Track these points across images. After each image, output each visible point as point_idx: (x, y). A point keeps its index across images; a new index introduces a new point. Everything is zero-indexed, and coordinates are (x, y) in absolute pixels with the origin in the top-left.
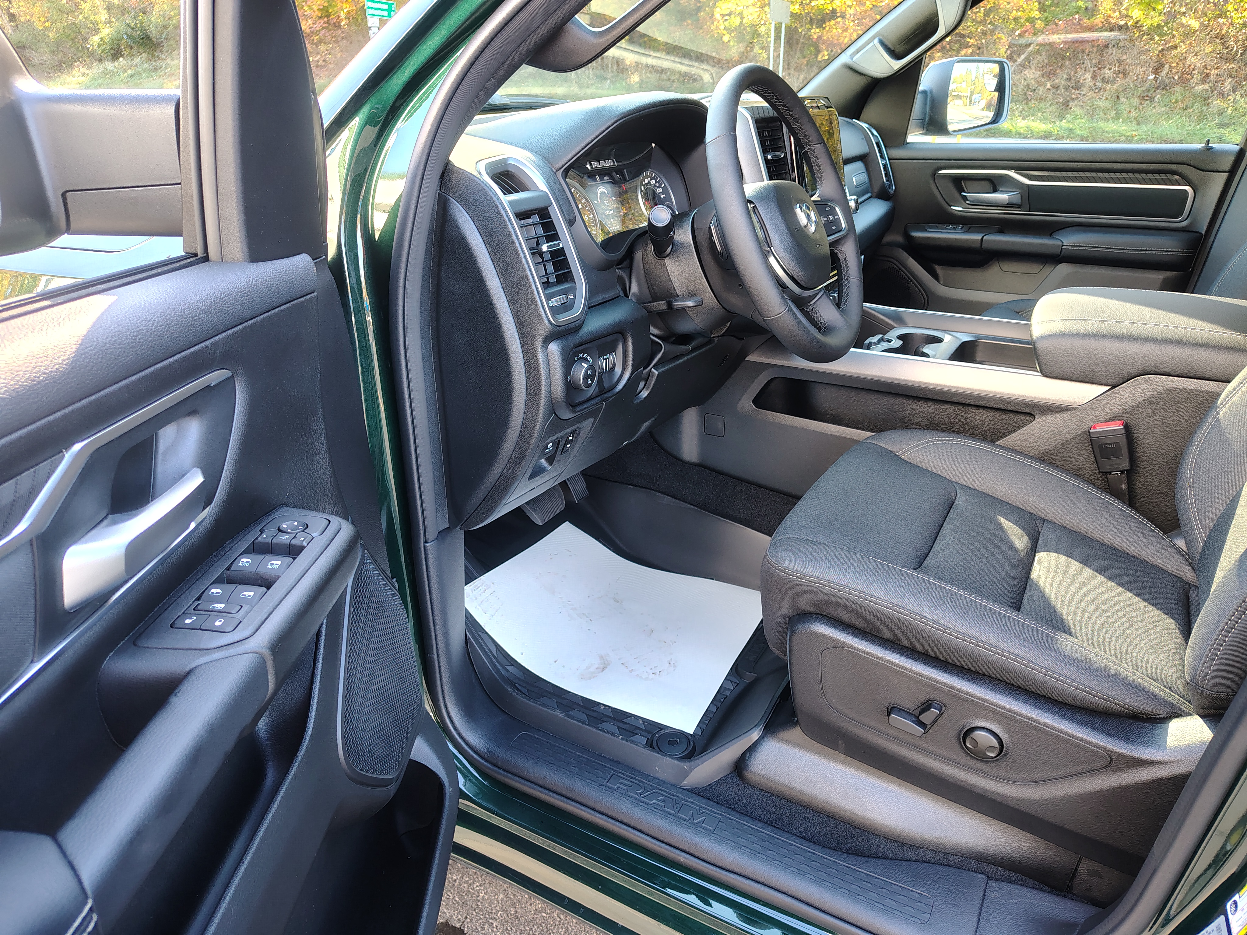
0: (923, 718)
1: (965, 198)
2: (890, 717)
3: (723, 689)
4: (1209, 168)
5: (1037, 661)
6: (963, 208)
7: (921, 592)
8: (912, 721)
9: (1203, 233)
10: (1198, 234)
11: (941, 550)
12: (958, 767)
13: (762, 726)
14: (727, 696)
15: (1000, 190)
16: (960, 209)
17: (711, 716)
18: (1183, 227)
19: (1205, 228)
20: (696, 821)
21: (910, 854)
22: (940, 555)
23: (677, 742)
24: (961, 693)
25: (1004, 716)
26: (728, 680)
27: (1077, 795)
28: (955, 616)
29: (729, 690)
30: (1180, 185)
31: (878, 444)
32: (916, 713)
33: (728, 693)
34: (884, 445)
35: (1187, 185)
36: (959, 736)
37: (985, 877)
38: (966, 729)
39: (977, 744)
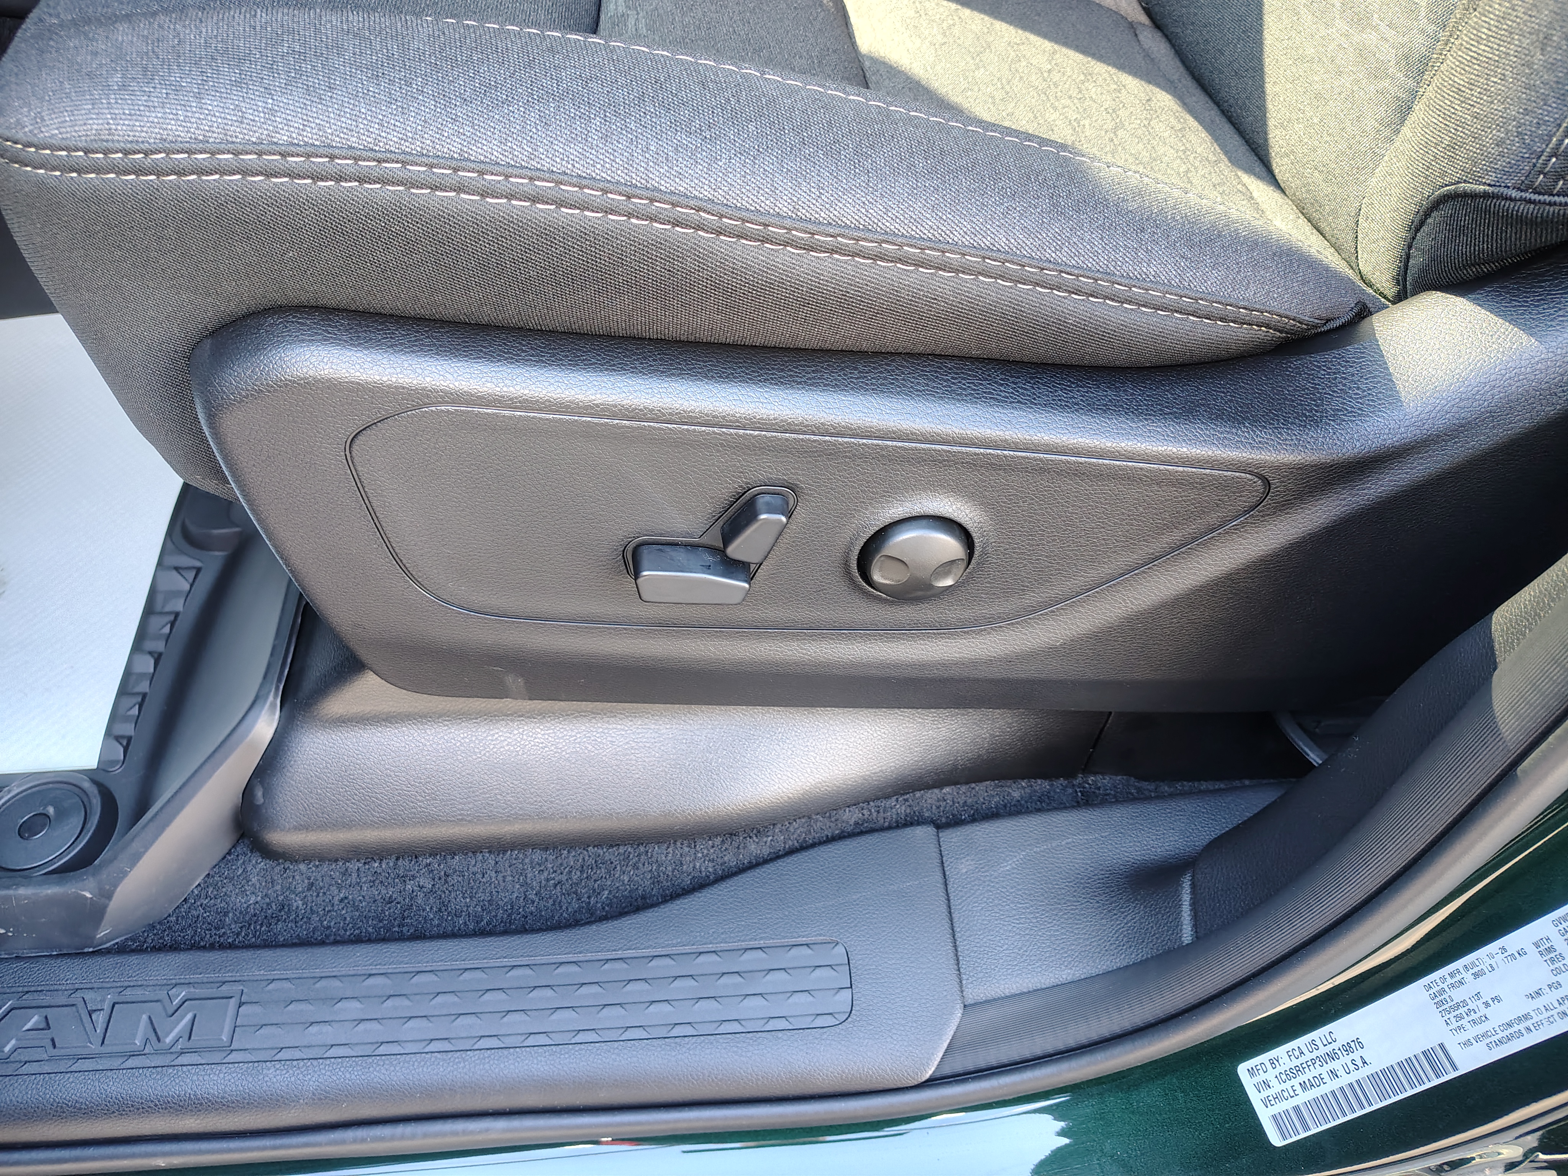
0: (737, 549)
2: (639, 581)
3: (160, 599)
5: (1062, 257)
7: (642, 98)
8: (708, 569)
11: (628, 7)
12: (848, 638)
13: (274, 699)
14: (177, 615)
17: (144, 686)
20: (168, 1040)
21: (755, 848)
22: (631, 22)
23: (47, 816)
24: (843, 435)
25: (973, 464)
26: (169, 568)
27: (1164, 605)
28: (789, 164)
29: (175, 594)
32: (714, 538)
33: (178, 605)
36: (846, 565)
37: (930, 830)
38: (867, 536)
39: (903, 567)
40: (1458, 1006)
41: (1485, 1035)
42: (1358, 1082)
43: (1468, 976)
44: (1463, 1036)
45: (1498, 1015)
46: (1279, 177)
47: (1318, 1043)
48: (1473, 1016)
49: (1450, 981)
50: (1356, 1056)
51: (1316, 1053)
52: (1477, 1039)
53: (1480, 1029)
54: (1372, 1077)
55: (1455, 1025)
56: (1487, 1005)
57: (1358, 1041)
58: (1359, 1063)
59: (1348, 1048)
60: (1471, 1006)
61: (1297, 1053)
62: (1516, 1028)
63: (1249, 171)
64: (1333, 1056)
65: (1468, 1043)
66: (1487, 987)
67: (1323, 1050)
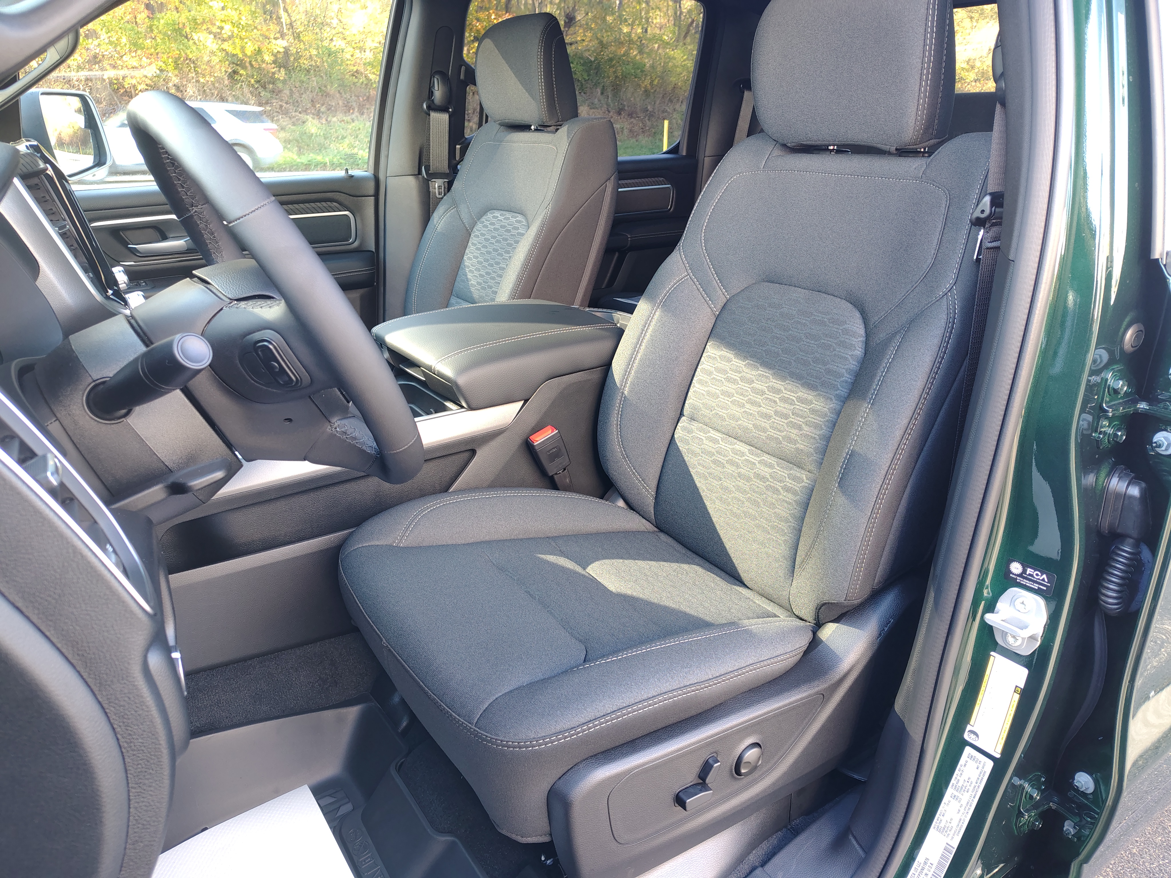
0: (707, 781)
1: (134, 252)
4: (358, 194)
6: (135, 262)
8: (701, 792)
9: (374, 250)
10: (369, 253)
15: (171, 236)
16: (133, 263)
18: (357, 248)
19: (374, 247)
30: (340, 211)
31: (370, 544)
32: (701, 779)
34: (377, 543)
35: (346, 211)
36: (731, 771)
37: (760, 869)
38: (736, 759)
39: (749, 764)
40: (944, 828)
41: (955, 832)
42: (934, 872)
43: (941, 817)
44: (950, 837)
45: (954, 824)
46: (748, 585)
47: (917, 867)
48: (949, 829)
49: (938, 822)
50: (929, 864)
51: (918, 871)
52: (954, 835)
53: (953, 831)
54: (937, 867)
55: (947, 834)
56: (950, 823)
57: (927, 859)
58: (931, 865)
59: (925, 863)
60: (947, 826)
61: (913, 875)
62: (960, 825)
63: (735, 584)
64: (923, 869)
65: (952, 838)
66: (947, 817)
67: (920, 869)
